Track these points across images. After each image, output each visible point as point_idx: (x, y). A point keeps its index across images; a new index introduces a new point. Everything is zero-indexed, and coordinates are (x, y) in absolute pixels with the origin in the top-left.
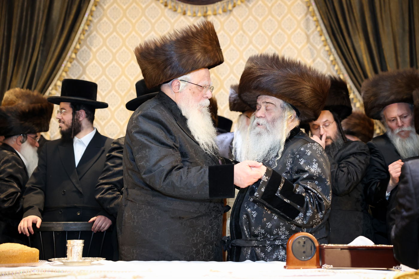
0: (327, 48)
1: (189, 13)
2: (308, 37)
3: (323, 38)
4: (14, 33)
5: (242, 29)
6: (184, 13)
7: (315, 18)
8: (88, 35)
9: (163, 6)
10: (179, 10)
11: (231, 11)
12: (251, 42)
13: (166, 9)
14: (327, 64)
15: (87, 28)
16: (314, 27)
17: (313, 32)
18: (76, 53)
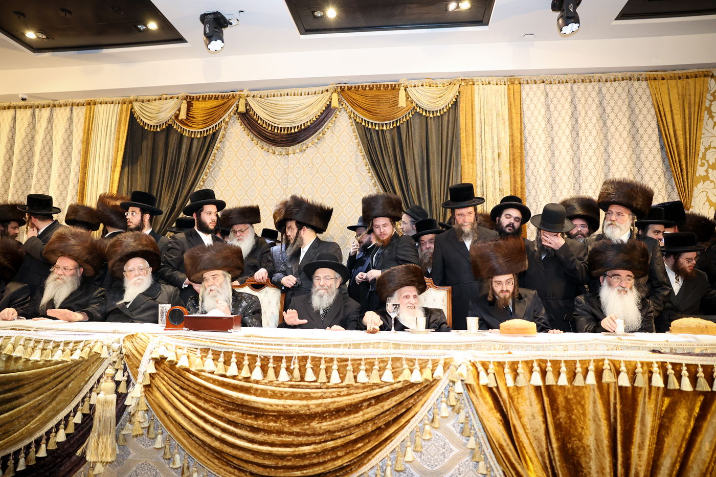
0: (370, 174)
1: (277, 153)
2: (357, 166)
3: (367, 168)
4: (167, 170)
5: (312, 163)
6: (274, 153)
7: (362, 154)
8: (212, 171)
9: (260, 148)
10: (271, 151)
11: (305, 150)
12: (317, 172)
13: (263, 151)
14: (369, 186)
15: (211, 164)
16: (362, 160)
17: (361, 163)
18: (204, 182)
